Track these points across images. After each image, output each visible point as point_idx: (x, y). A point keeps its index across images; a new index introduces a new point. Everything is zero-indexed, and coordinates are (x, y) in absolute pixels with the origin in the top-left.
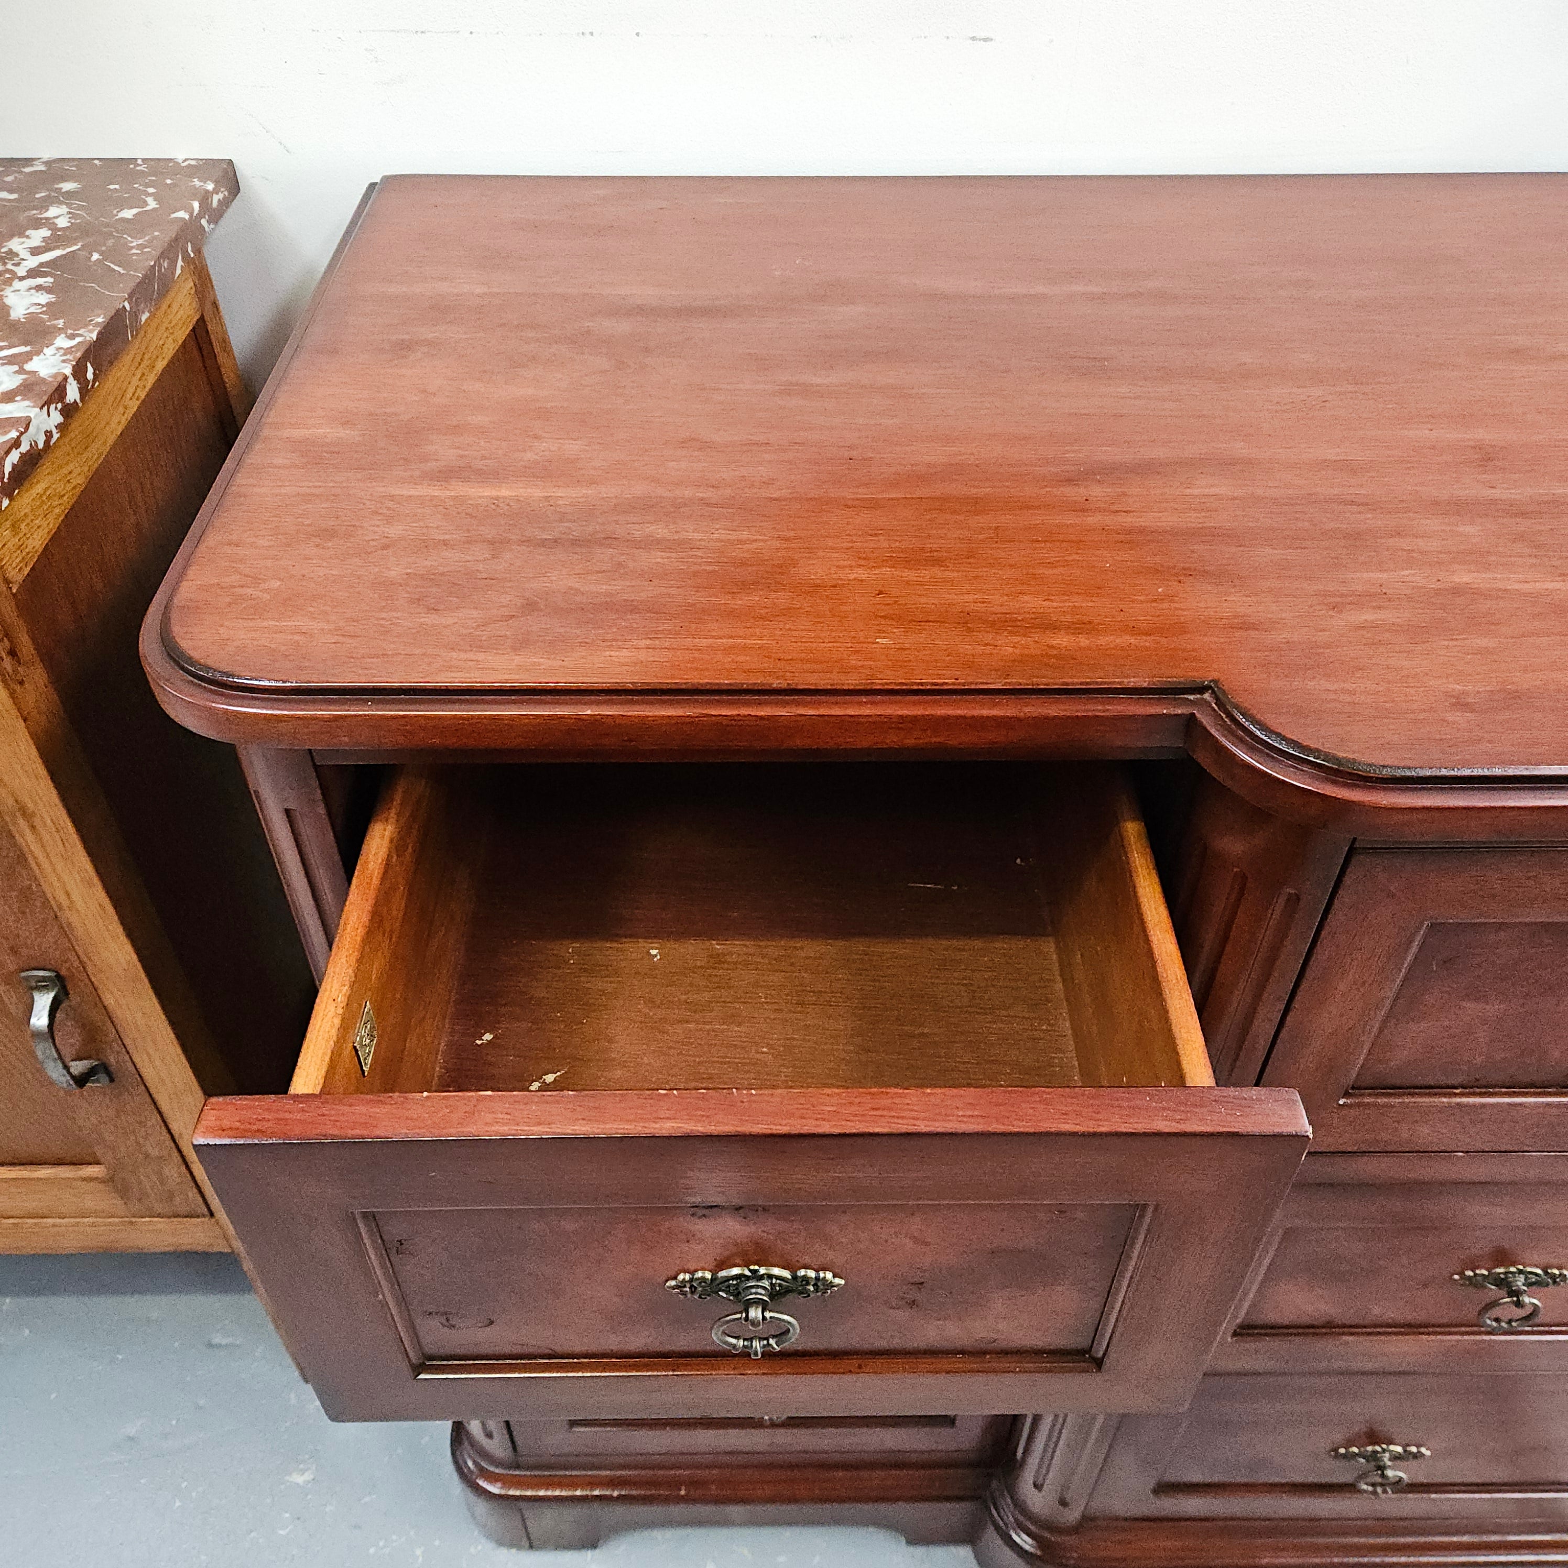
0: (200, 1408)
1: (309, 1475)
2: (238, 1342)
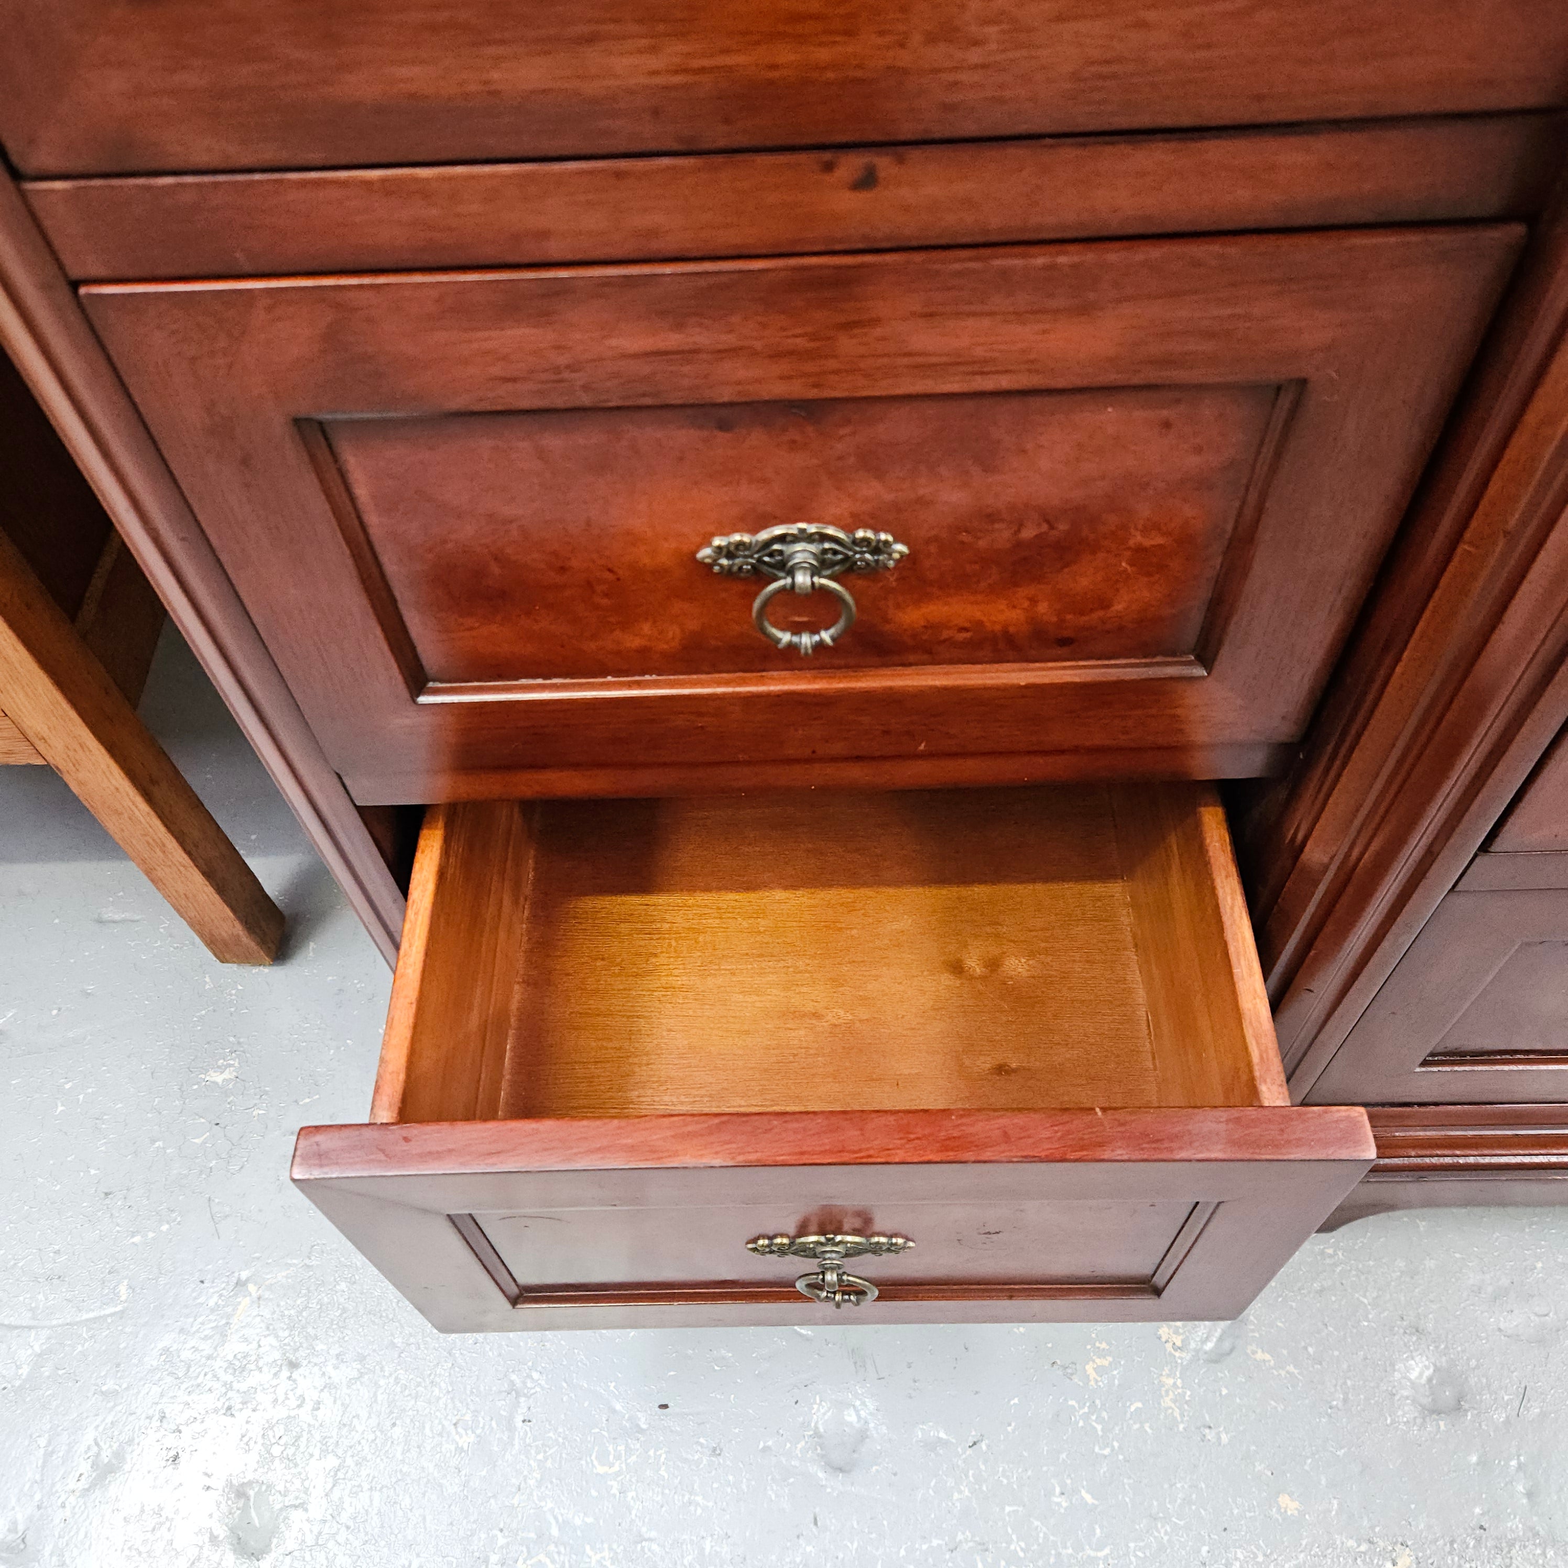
0: (89, 995)
1: (230, 1073)
2: (137, 917)
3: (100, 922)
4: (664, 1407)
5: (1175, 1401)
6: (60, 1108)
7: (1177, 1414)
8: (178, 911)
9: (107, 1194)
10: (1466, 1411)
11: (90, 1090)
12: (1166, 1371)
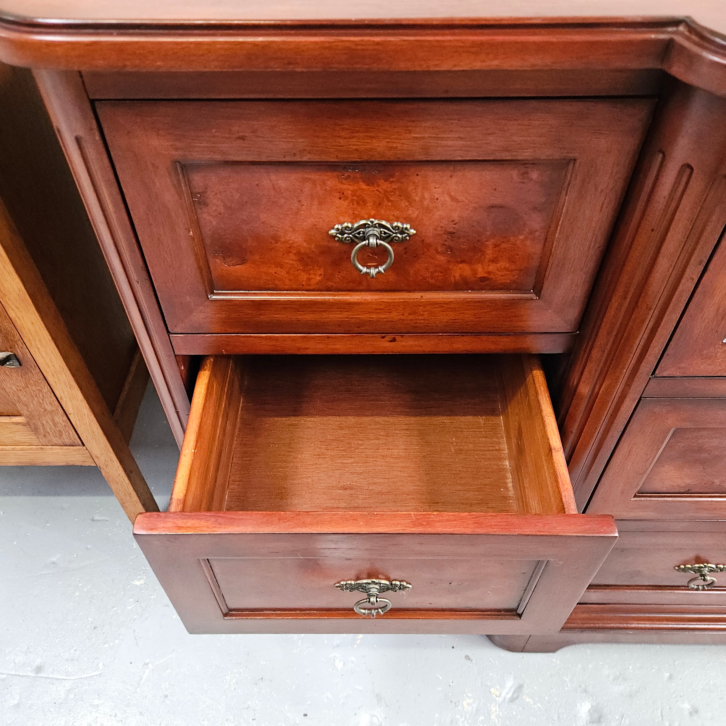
0: (88, 549)
1: (142, 581)
2: (107, 519)
3: (93, 520)
4: (306, 715)
5: (496, 716)
6: (77, 594)
7: (497, 722)
8: (129, 518)
9: (95, 628)
10: (602, 722)
11: (89, 587)
12: (493, 704)
